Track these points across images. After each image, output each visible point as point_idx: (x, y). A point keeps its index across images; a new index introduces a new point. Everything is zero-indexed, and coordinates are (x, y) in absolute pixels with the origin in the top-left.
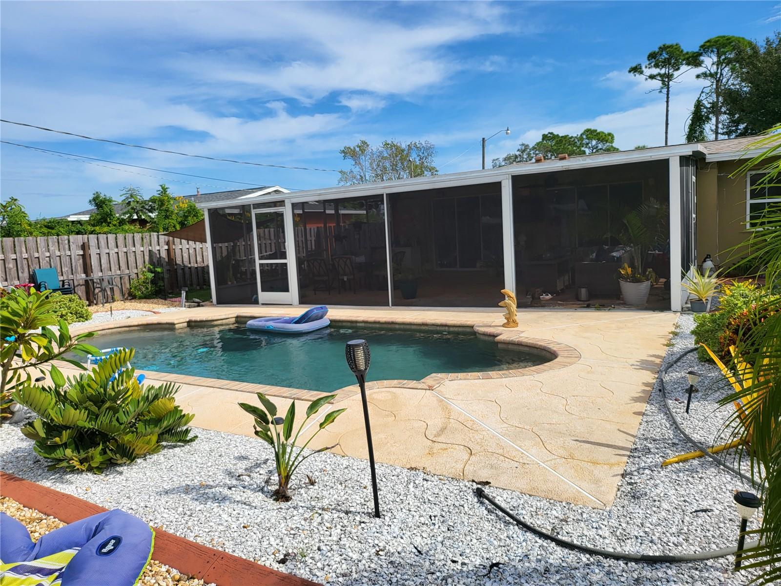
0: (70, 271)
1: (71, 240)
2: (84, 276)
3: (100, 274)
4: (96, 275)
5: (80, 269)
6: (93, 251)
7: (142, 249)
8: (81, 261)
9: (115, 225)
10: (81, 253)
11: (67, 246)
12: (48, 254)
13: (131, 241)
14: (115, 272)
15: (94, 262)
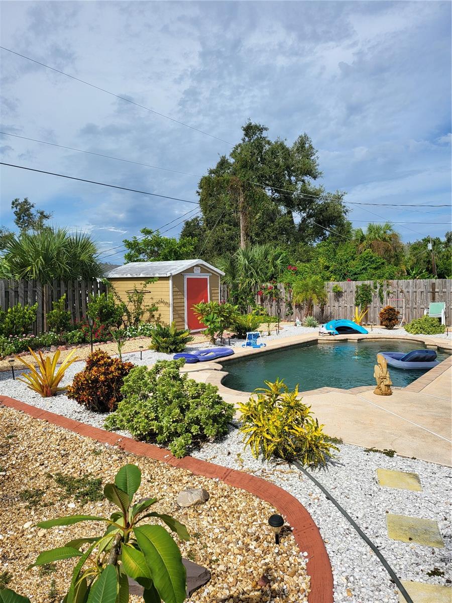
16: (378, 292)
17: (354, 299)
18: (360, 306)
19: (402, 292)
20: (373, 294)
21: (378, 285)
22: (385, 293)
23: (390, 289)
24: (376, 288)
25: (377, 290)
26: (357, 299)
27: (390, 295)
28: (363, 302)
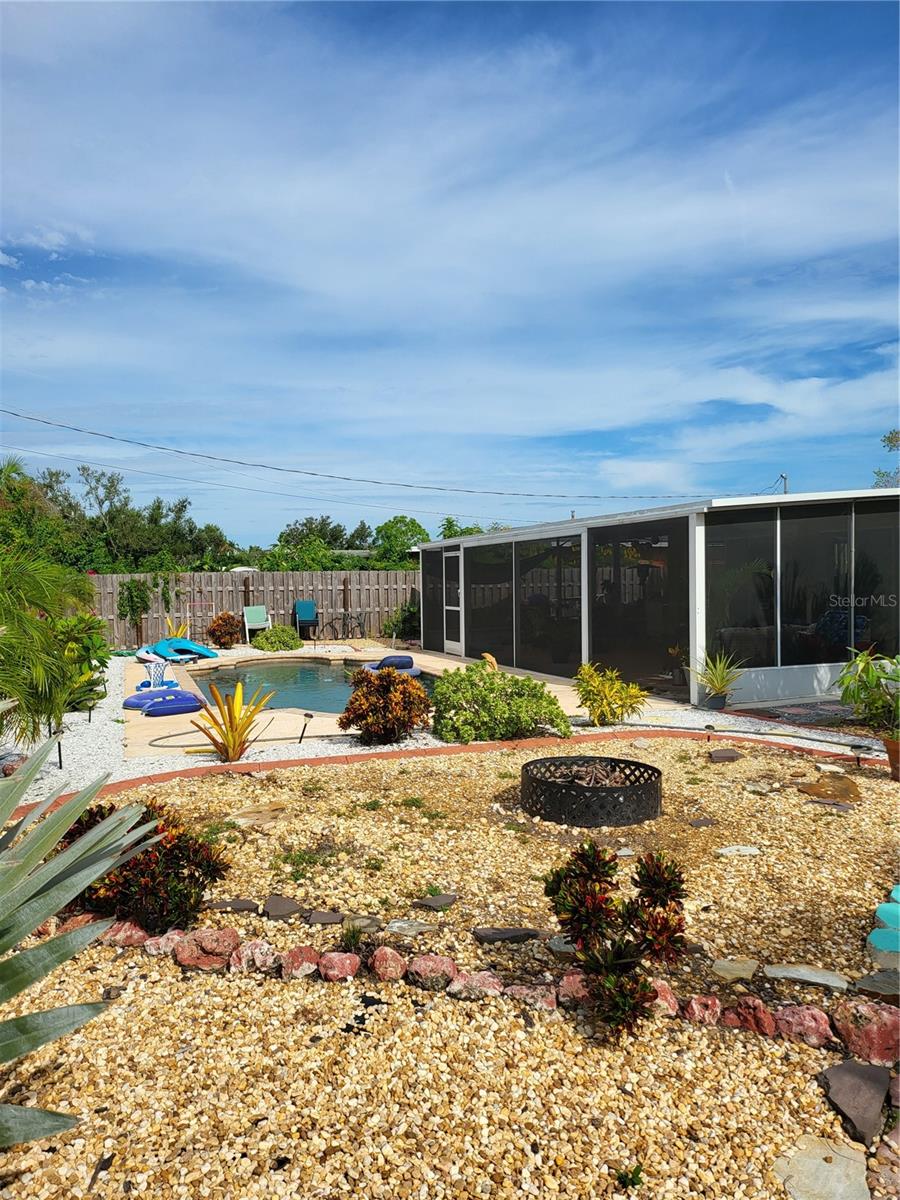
0: (330, 605)
1: (334, 575)
2: (343, 610)
3: (359, 610)
4: (355, 610)
5: (340, 603)
6: (353, 587)
7: (404, 586)
8: (342, 595)
9: (394, 561)
10: (342, 587)
11: (329, 581)
12: (311, 588)
13: (393, 578)
14: (374, 608)
15: (353, 597)
16: (160, 592)
17: (116, 606)
18: (128, 618)
19: (200, 592)
20: (151, 596)
21: (160, 581)
22: (172, 595)
23: (181, 587)
24: (156, 585)
25: (159, 590)
26: (121, 605)
27: (182, 597)
28: (134, 610)
